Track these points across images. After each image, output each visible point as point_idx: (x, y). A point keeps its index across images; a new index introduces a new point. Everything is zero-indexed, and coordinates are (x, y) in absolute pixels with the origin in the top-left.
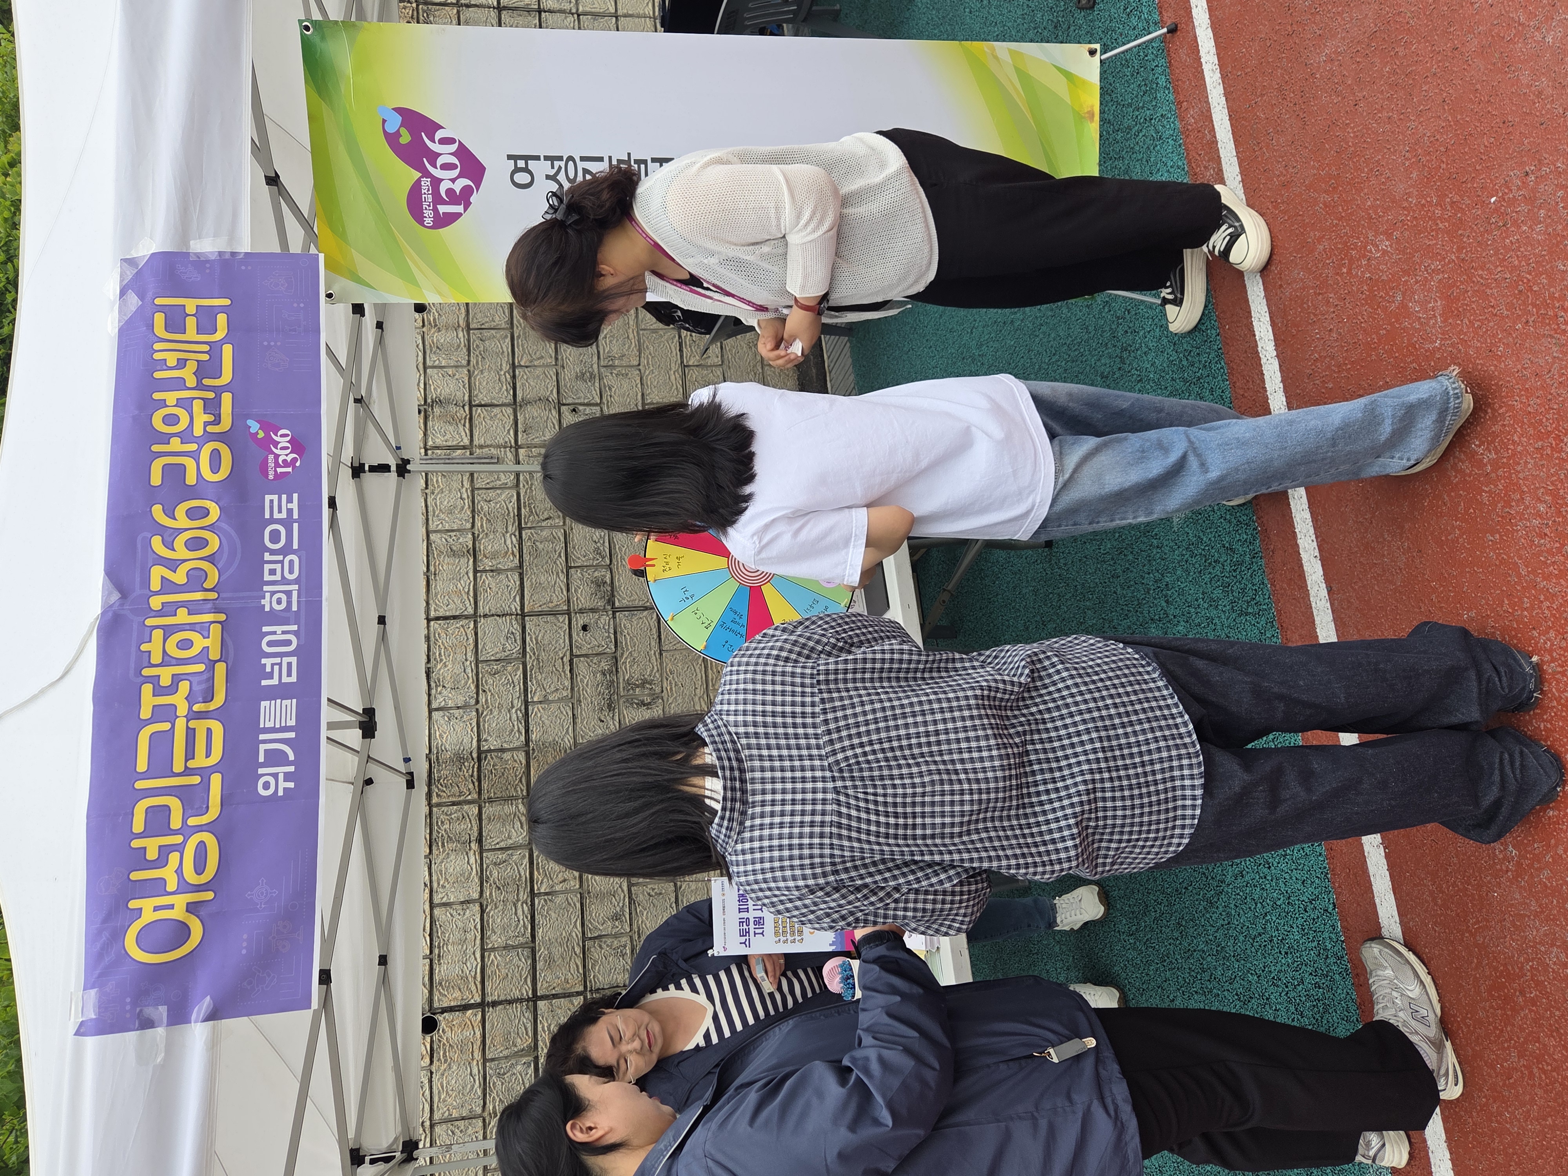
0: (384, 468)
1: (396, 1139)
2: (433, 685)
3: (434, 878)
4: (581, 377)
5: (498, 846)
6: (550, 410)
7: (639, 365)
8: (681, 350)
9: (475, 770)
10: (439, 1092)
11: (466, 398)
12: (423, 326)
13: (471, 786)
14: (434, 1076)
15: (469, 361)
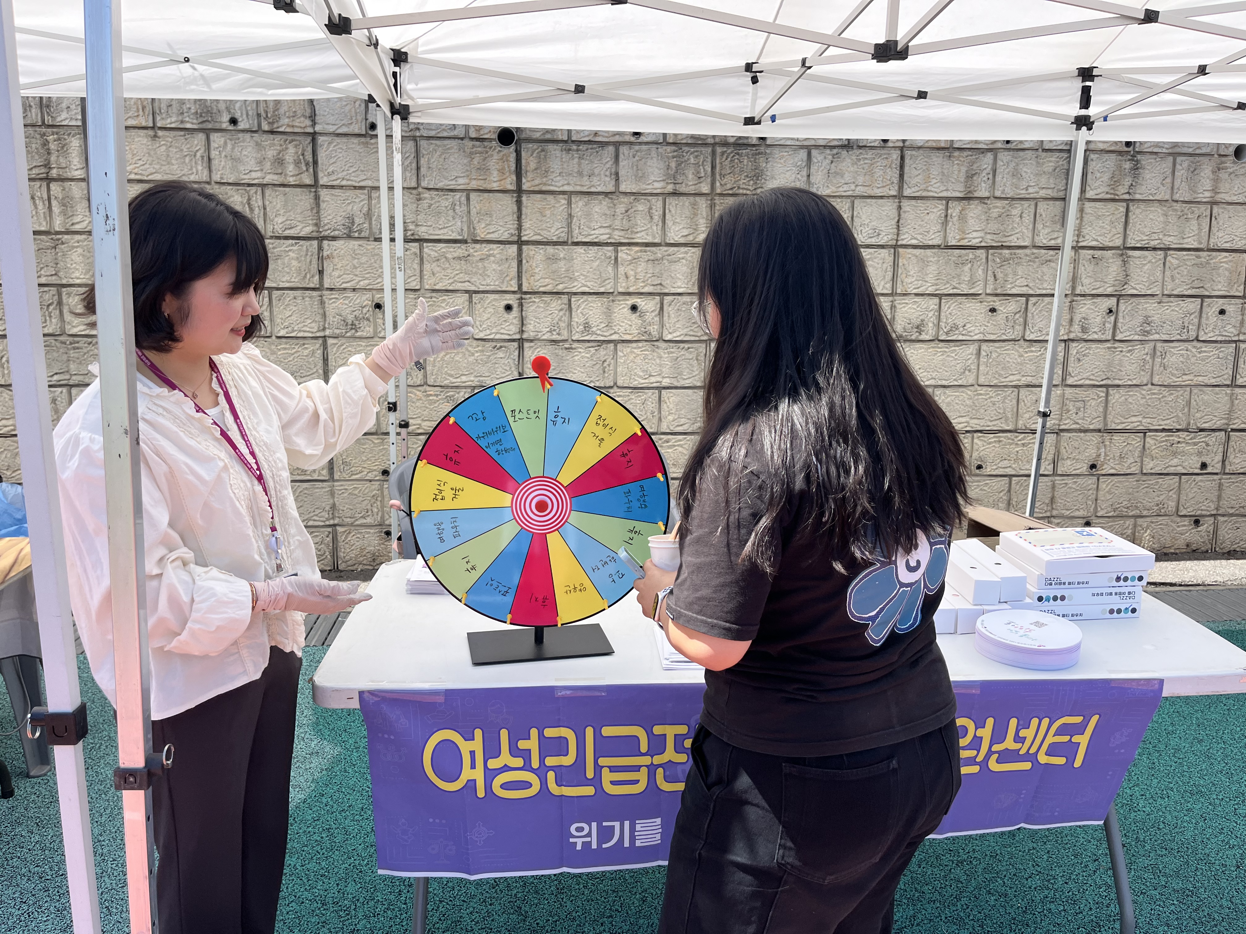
0: (1085, 101)
2: (835, 151)
3: (644, 147)
4: (1147, 321)
5: (667, 211)
6: (1114, 286)
7: (1152, 384)
8: (1164, 430)
10: (445, 146)
13: (729, 186)
14: (460, 141)
15: (1177, 201)
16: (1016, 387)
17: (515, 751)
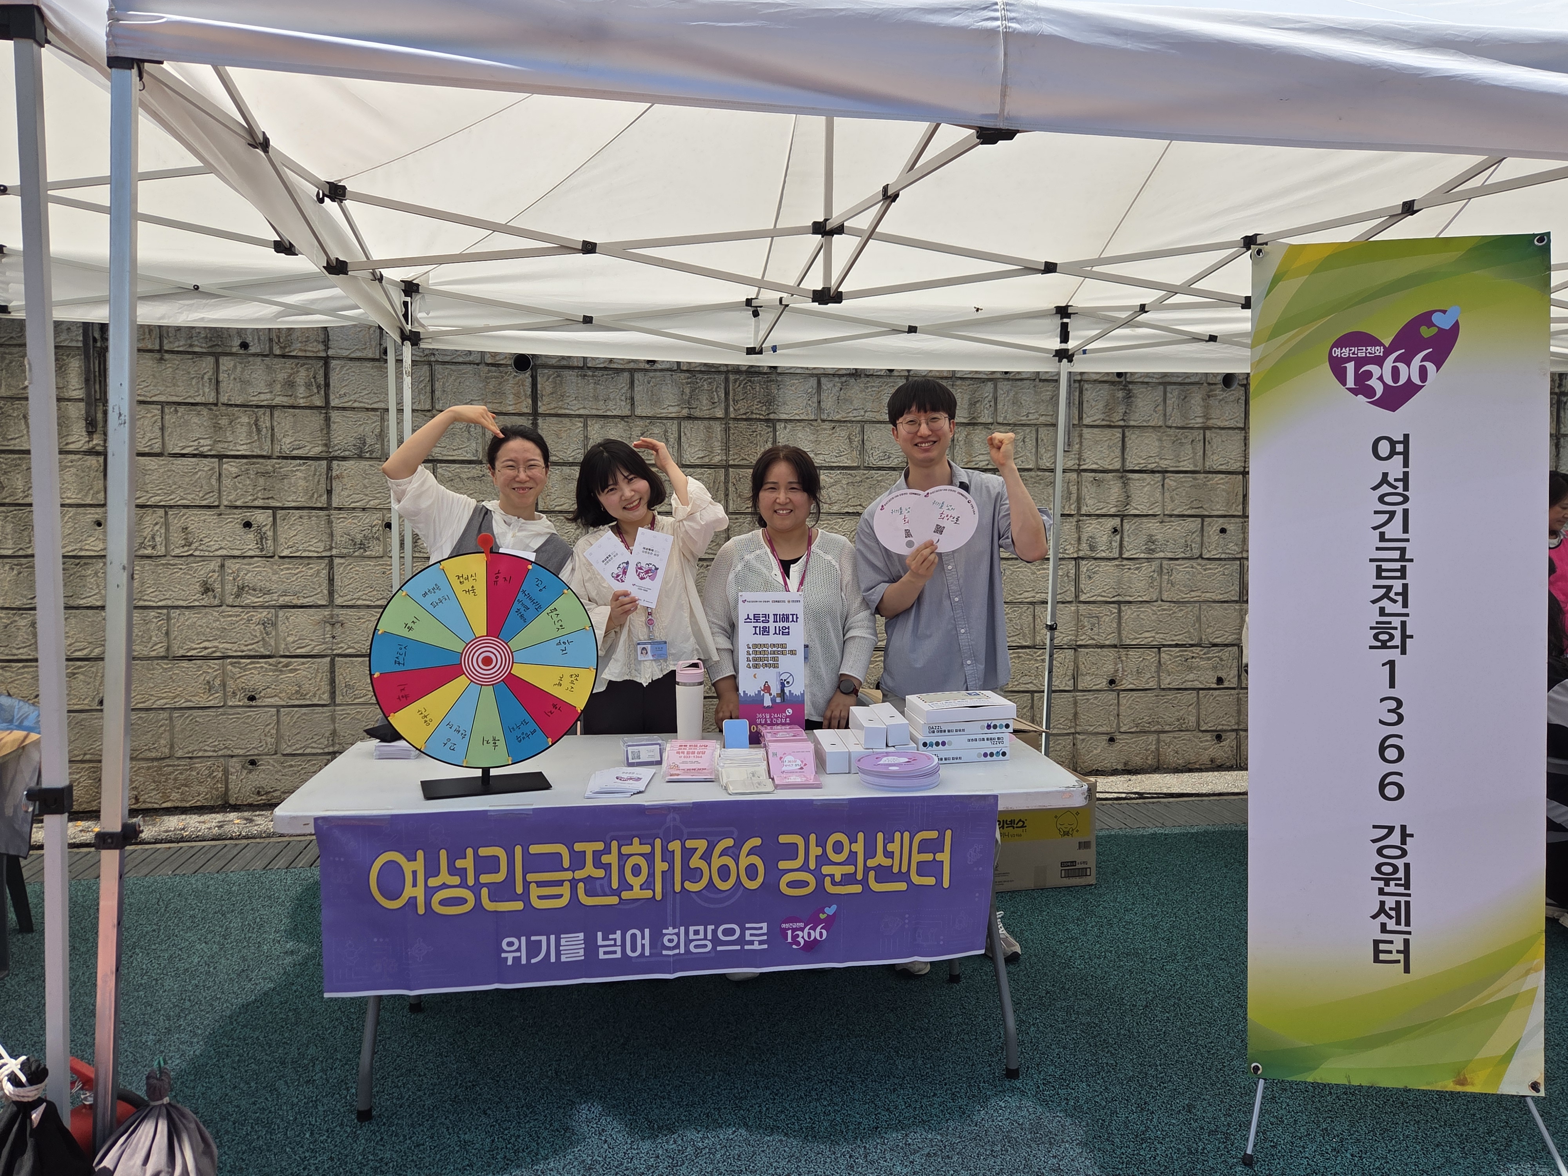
0: (1065, 338)
1: (423, 326)
2: (844, 379)
3: (658, 374)
4: (1151, 540)
5: (682, 434)
6: (1116, 506)
7: (1162, 601)
8: (1177, 645)
9: (758, 416)
10: (460, 370)
11: (1132, 423)
12: (1209, 384)
13: (742, 411)
14: (476, 366)
15: (1170, 427)
16: (1031, 603)
17: (453, 870)
